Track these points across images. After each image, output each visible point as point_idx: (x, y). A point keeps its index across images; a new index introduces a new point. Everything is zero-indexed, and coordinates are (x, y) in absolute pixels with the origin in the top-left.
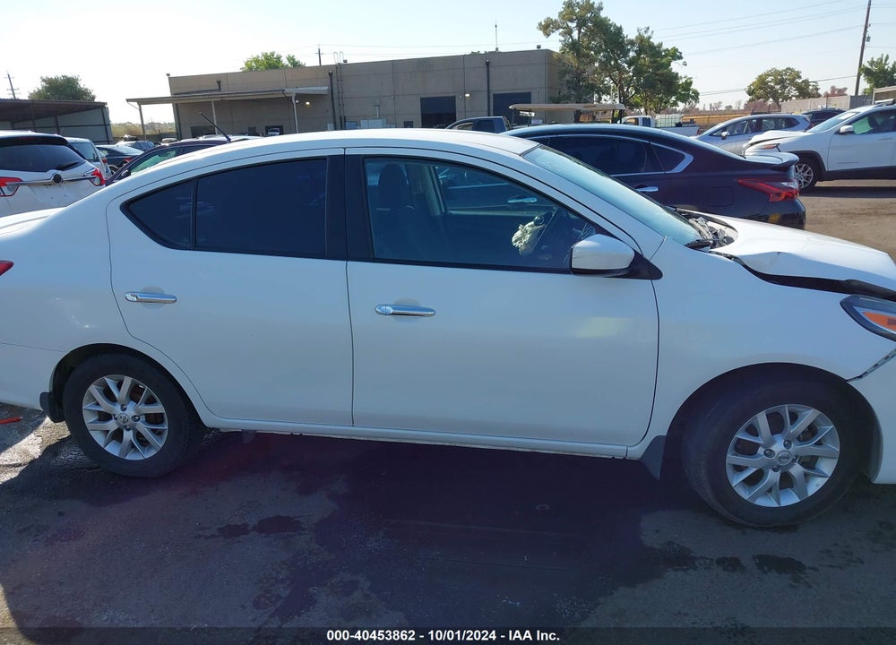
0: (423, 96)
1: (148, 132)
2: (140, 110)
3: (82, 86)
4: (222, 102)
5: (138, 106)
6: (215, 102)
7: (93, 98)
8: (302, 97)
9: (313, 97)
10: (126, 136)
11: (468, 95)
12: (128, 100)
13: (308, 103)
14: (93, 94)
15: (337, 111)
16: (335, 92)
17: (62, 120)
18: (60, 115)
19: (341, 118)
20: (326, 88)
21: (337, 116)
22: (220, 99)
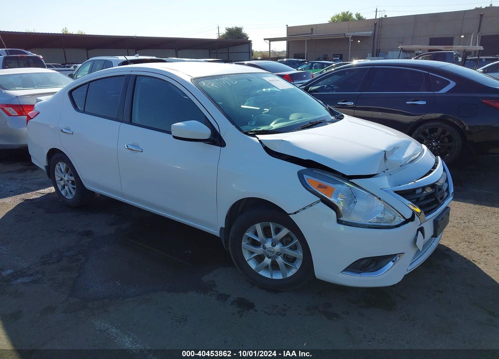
0: (431, 37)
1: (272, 56)
2: (270, 44)
3: (243, 32)
4: (312, 40)
5: (269, 42)
6: (307, 40)
7: (248, 38)
8: (355, 38)
9: (362, 38)
10: (259, 58)
11: (463, 36)
12: (265, 39)
13: (359, 41)
14: (248, 36)
15: (375, 46)
16: (376, 34)
17: (231, 50)
18: (230, 46)
19: (377, 50)
20: (371, 32)
21: (375, 48)
22: (310, 39)
